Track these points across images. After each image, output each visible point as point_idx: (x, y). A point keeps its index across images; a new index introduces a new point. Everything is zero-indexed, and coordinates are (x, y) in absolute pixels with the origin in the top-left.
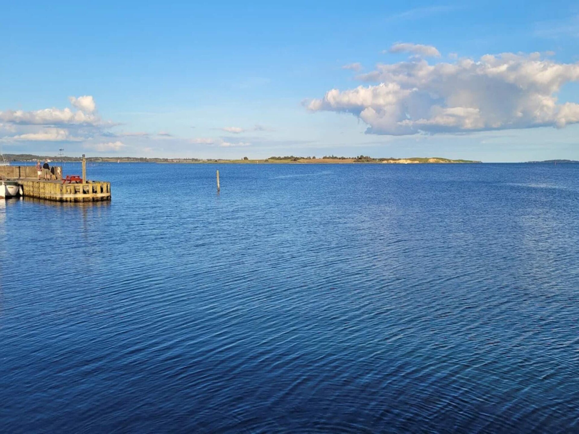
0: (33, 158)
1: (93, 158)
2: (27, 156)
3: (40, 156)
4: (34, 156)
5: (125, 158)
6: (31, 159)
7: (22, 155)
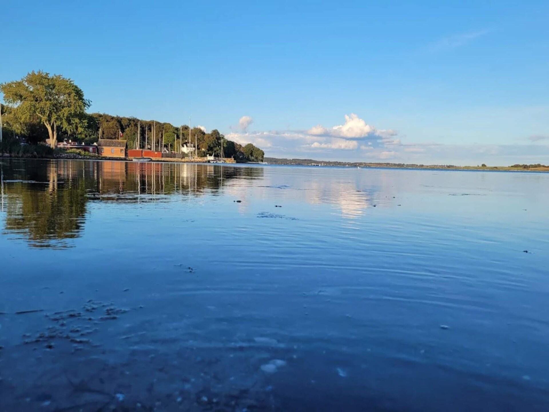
0: (312, 162)
1: (358, 163)
2: (309, 160)
3: (318, 160)
4: (313, 161)
5: (385, 164)
6: (311, 163)
7: (305, 160)
